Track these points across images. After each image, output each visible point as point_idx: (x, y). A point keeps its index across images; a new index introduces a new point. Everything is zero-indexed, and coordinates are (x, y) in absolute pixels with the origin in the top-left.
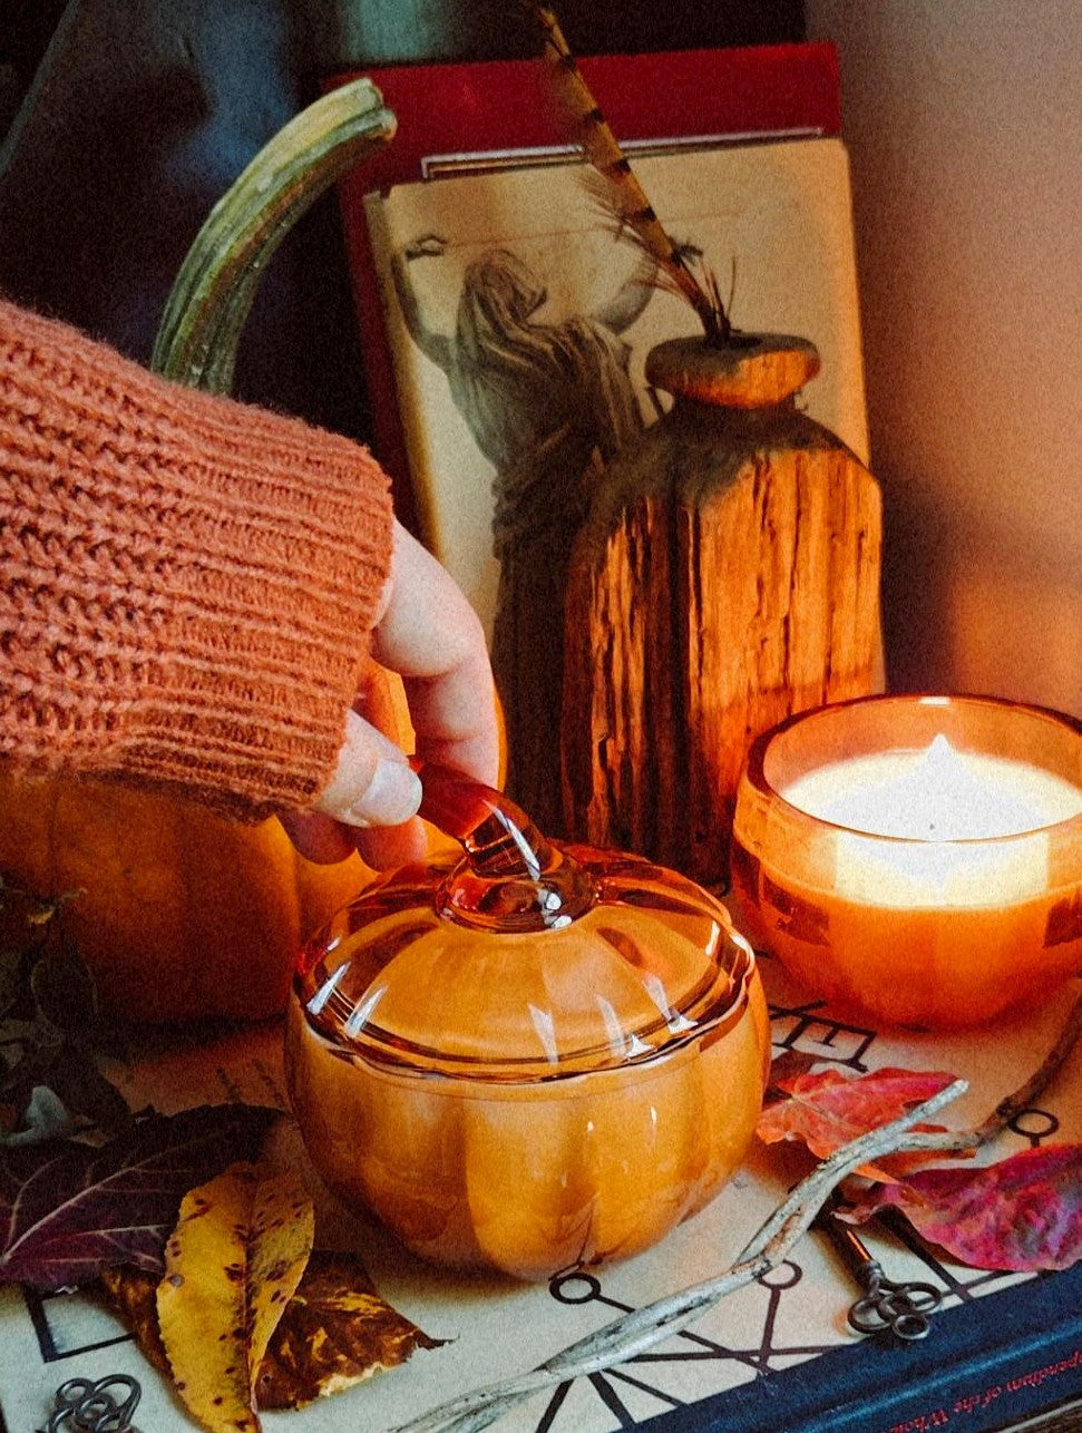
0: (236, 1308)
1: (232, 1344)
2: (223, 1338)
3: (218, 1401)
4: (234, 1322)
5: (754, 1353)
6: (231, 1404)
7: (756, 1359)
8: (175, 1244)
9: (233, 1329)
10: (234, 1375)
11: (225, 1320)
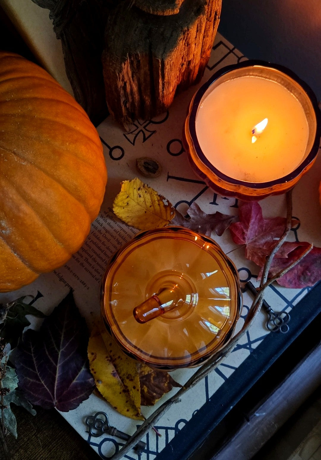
0: (120, 384)
1: (123, 394)
2: (120, 393)
3: (128, 410)
4: (121, 388)
5: (246, 344)
6: (131, 410)
7: (248, 346)
8: (93, 370)
9: (122, 390)
10: (128, 403)
11: (119, 388)
